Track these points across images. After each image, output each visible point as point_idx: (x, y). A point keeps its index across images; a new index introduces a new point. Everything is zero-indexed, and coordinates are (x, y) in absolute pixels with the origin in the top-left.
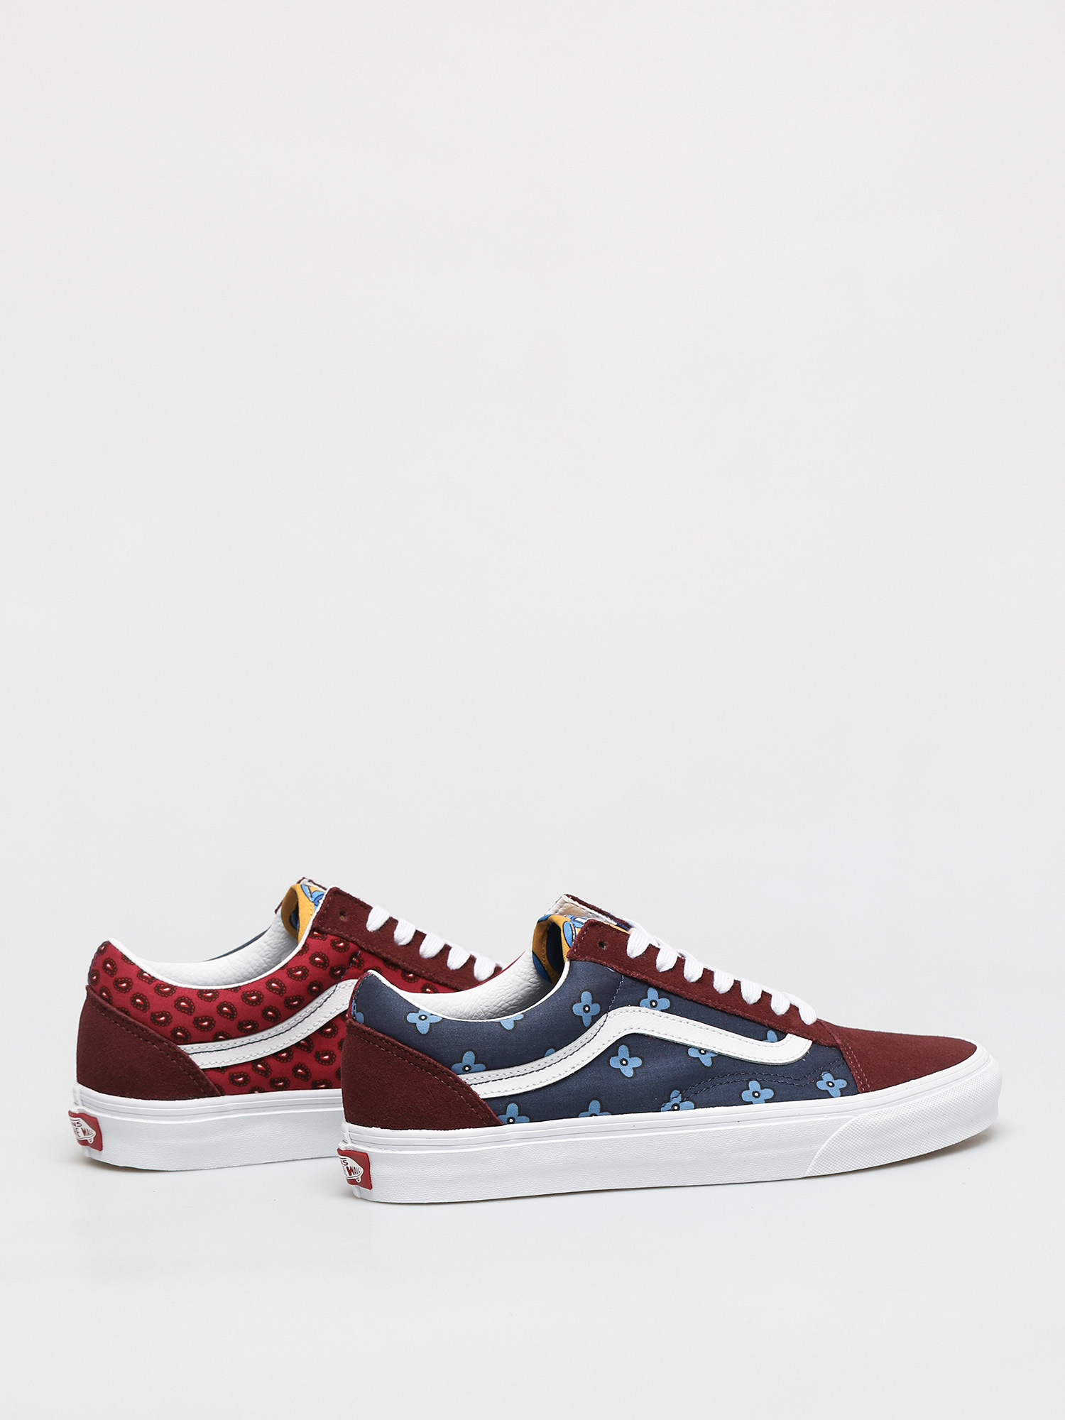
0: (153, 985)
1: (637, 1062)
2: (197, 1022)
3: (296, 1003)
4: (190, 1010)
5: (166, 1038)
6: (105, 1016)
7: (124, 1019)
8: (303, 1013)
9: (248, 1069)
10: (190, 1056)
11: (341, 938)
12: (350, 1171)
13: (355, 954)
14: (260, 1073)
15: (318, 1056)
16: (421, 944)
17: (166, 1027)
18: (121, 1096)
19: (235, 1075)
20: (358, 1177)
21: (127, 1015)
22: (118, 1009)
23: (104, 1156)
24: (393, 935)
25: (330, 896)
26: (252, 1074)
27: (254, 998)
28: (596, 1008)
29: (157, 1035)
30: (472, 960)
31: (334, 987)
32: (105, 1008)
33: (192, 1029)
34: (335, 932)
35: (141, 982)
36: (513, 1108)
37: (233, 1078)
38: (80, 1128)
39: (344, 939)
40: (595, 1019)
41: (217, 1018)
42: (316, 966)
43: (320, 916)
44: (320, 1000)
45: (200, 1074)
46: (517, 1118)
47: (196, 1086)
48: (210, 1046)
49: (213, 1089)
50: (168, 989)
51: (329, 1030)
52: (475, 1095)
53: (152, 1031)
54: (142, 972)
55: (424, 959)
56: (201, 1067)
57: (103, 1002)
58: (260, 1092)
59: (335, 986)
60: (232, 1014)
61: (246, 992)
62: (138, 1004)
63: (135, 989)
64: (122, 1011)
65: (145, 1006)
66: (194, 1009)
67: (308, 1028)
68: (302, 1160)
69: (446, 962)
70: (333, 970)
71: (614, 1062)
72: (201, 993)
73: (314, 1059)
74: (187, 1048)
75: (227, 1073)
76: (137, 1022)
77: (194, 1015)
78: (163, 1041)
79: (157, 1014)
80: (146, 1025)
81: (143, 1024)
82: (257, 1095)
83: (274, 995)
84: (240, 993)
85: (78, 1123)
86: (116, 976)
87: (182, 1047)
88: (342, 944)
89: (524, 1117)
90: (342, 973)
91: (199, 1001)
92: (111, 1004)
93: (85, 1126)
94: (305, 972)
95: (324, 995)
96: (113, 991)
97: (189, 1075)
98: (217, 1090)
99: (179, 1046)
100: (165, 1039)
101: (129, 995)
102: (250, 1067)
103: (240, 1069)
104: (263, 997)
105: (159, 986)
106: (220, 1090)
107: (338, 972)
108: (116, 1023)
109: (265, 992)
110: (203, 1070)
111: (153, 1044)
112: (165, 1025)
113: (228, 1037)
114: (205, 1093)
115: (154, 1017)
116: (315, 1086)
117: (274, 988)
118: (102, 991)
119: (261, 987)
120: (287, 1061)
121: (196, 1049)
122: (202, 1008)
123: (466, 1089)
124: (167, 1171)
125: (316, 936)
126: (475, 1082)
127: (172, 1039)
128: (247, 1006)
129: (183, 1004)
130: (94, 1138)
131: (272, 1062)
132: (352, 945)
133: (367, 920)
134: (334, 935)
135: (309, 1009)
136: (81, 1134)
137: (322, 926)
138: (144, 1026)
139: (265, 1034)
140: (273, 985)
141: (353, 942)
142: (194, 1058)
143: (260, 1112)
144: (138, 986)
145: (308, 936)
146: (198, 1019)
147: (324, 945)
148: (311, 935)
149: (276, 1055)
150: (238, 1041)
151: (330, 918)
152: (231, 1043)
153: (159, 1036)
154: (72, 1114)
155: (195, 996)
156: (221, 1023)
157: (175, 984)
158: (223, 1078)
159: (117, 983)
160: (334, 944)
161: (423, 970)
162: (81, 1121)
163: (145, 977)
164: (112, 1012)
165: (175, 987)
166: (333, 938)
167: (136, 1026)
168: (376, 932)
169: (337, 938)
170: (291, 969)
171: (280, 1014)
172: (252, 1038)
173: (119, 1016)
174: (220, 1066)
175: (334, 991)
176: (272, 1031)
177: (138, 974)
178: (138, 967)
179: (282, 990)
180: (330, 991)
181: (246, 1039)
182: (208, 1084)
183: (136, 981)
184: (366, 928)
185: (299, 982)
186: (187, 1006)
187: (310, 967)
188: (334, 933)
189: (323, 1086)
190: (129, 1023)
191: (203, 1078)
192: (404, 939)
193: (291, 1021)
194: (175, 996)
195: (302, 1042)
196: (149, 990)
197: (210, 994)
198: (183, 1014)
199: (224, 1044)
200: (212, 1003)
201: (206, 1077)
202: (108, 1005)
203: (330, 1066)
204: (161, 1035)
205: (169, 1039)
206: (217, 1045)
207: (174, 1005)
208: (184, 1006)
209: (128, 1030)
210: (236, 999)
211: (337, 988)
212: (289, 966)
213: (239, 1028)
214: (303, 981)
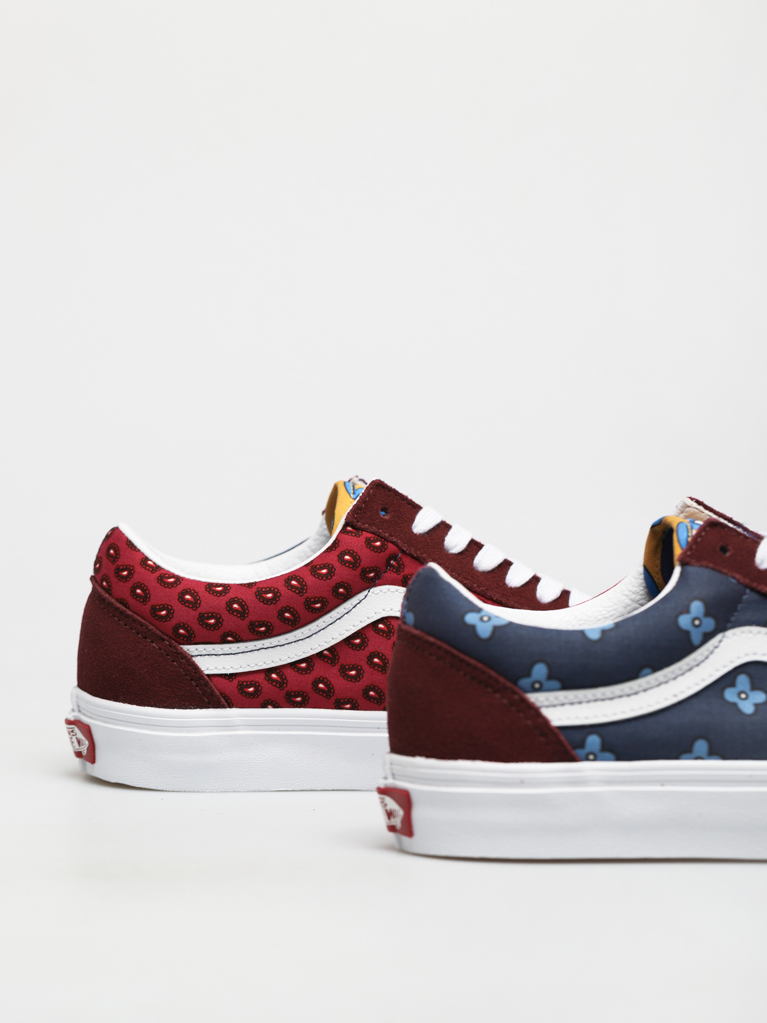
0: (157, 574)
1: (759, 697)
2: (202, 619)
3: (318, 605)
4: (194, 604)
5: (167, 636)
6: (104, 608)
7: (122, 613)
8: (327, 618)
9: (260, 679)
10: (194, 659)
11: (379, 536)
12: (390, 814)
13: (393, 557)
14: (274, 684)
15: (344, 671)
16: (477, 554)
17: (166, 623)
18: (114, 701)
19: (245, 684)
20: (397, 822)
21: (126, 607)
22: (117, 600)
23: (97, 770)
24: (444, 541)
25: (372, 488)
26: (265, 685)
27: (270, 595)
28: (709, 624)
29: (157, 632)
30: (535, 580)
31: (365, 592)
32: (104, 600)
33: (196, 626)
34: (374, 528)
35: (143, 570)
36: (593, 741)
37: (242, 688)
38: (74, 737)
39: (382, 538)
40: (707, 637)
41: (225, 616)
42: (345, 565)
43: (356, 510)
44: (348, 605)
45: (204, 679)
46: (600, 755)
47: (198, 693)
48: (218, 648)
49: (218, 699)
50: (172, 580)
51: (358, 641)
52: (545, 722)
53: (151, 627)
54: (147, 559)
55: (478, 571)
56: (206, 672)
57: (103, 592)
58: (275, 706)
59: (367, 591)
60: (243, 612)
61: (262, 589)
62: (138, 595)
63: (136, 578)
64: (121, 603)
65: (145, 598)
66: (200, 604)
67: (333, 636)
68: (321, 790)
69: (504, 579)
70: (365, 572)
71: (730, 695)
72: (210, 587)
73: (338, 673)
74: (190, 649)
75: (235, 682)
76: (135, 616)
77: (200, 610)
78: (163, 640)
79: (158, 607)
80: (145, 619)
81: (143, 618)
82: (270, 711)
83: (293, 594)
84: (254, 589)
85: (72, 731)
86: (117, 563)
87: (186, 648)
88: (378, 544)
89: (608, 755)
90: (377, 576)
91: (207, 594)
92: (110, 594)
93: (80, 735)
94: (331, 572)
95: (354, 600)
96: (114, 579)
97: (192, 680)
98: (223, 700)
99: (182, 646)
100: (165, 637)
101: (129, 585)
102: (262, 676)
103: (251, 678)
104: (280, 595)
105: (161, 575)
106: (226, 701)
107: (372, 575)
108: (114, 616)
109: (284, 590)
110: (208, 675)
111: (152, 642)
112: (166, 621)
113: (238, 640)
114: (209, 703)
115: (155, 610)
116: (339, 706)
117: (293, 586)
118: (102, 581)
119: (279, 583)
120: (306, 673)
121: (201, 651)
122: (209, 603)
123: (534, 712)
124: (163, 791)
125: (350, 532)
126: (546, 703)
127: (174, 637)
128: (261, 604)
129: (188, 597)
130: (87, 749)
131: (289, 673)
132: (390, 546)
133: (414, 520)
134: (371, 533)
135: (335, 614)
136: (76, 744)
137: (358, 522)
138: (143, 621)
139: (282, 639)
140: (294, 582)
141: (393, 543)
142: (198, 661)
143: (273, 730)
144: (140, 574)
145: (341, 532)
146: (203, 616)
147: (357, 542)
148: (343, 530)
149: (294, 665)
150: (250, 645)
151: (368, 513)
152: (242, 646)
153: (160, 633)
154: (69, 722)
155: (203, 589)
156: (230, 622)
157: (182, 574)
158: (231, 688)
159: (118, 570)
160: (369, 543)
161: (474, 583)
162: (77, 730)
163: (150, 565)
164: (110, 604)
165: (181, 578)
166: (370, 535)
167: (135, 621)
168: (422, 536)
169: (373, 536)
170: (316, 566)
171: (299, 617)
172: (267, 642)
173: (118, 609)
174: (228, 672)
175: (366, 596)
176: (290, 637)
177: (142, 561)
178: (143, 554)
179: (302, 589)
180: (361, 596)
181: (259, 644)
182: (212, 691)
183: (139, 569)
184: (411, 529)
185: (323, 582)
186: (193, 600)
187: (337, 565)
188: (371, 530)
189: (348, 706)
190: (128, 616)
191: (206, 684)
192: (456, 546)
193: (313, 627)
194: (180, 588)
195: (326, 652)
196: (151, 580)
197: (220, 589)
198: (186, 608)
199: (234, 647)
200: (221, 598)
201: (211, 684)
202: (107, 595)
203: (357, 683)
204: (162, 632)
205: (170, 637)
206: (226, 648)
207: (177, 597)
208: (188, 600)
209: (126, 625)
210: (249, 597)
211: (370, 594)
212: (315, 563)
213: (250, 629)
214: (328, 581)
